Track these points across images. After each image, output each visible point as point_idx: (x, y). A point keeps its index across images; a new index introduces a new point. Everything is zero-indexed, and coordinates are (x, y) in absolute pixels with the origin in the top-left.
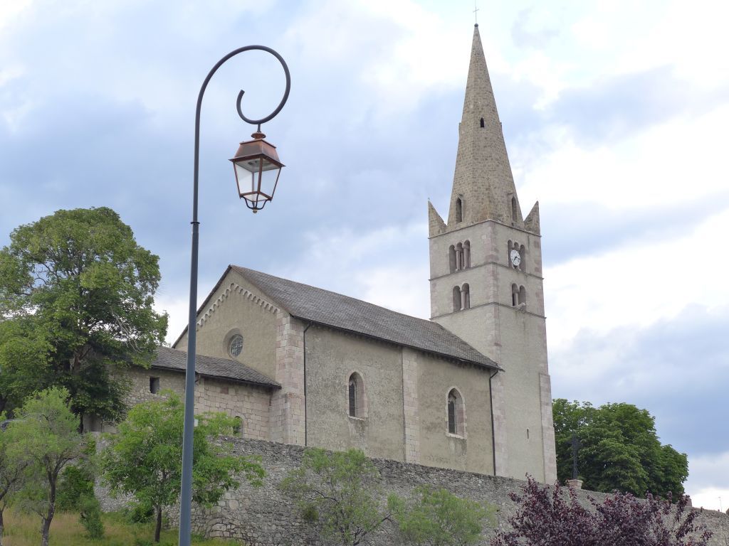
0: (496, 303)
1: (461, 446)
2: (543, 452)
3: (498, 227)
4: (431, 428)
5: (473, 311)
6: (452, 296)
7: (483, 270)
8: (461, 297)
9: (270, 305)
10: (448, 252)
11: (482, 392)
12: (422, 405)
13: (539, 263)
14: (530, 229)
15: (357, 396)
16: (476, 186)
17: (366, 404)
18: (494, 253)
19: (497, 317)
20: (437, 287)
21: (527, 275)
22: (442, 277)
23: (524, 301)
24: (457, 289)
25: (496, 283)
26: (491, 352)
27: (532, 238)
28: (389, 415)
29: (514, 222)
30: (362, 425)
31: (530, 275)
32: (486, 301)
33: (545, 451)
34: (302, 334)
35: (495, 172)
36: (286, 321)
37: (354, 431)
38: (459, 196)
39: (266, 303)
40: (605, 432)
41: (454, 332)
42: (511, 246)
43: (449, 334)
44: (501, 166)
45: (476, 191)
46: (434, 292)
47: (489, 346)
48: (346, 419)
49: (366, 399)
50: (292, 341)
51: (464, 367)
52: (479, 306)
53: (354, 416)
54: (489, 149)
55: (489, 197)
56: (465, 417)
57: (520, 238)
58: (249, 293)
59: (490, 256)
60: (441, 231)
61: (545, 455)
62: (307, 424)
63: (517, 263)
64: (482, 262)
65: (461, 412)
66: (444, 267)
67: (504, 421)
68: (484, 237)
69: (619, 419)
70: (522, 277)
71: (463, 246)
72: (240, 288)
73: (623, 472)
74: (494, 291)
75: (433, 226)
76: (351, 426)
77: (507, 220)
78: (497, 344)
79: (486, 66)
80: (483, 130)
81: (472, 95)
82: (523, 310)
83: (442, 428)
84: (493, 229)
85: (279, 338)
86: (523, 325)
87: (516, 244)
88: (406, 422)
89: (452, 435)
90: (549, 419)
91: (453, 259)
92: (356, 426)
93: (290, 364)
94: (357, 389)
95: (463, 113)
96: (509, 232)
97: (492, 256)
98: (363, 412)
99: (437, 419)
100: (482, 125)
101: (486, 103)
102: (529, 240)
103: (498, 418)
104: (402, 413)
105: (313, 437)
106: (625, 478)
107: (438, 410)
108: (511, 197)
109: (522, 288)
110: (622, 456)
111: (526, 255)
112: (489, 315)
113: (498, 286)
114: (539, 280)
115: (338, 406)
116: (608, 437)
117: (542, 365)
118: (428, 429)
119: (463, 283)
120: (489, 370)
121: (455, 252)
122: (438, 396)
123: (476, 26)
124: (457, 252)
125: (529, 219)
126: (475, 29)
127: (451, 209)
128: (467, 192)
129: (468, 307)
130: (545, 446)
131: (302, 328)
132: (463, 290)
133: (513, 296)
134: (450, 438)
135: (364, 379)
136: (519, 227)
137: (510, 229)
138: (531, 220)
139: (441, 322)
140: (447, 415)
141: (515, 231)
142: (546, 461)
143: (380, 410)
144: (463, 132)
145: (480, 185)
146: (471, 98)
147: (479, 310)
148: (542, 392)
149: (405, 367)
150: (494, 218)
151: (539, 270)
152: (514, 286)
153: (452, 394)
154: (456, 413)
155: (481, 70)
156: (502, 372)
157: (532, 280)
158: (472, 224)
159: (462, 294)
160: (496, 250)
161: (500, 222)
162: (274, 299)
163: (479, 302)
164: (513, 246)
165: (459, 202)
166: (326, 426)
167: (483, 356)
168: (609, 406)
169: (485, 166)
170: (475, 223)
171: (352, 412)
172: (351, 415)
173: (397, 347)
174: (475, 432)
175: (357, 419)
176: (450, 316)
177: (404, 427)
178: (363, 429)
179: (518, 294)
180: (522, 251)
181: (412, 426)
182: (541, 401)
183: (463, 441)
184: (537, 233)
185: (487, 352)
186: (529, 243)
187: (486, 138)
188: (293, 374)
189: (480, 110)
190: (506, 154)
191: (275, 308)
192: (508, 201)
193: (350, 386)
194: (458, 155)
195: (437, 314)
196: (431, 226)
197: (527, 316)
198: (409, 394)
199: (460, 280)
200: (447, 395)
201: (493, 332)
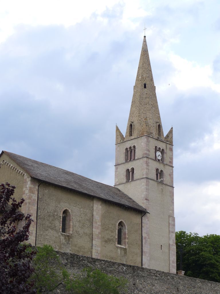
0: (147, 178)
1: (124, 252)
2: (169, 257)
3: (150, 139)
4: (107, 241)
5: (135, 182)
6: (125, 174)
7: (141, 161)
8: (130, 174)
9: (21, 172)
10: (124, 152)
11: (137, 224)
12: (104, 229)
13: (172, 159)
14: (167, 141)
15: (67, 222)
16: (140, 117)
17: (71, 226)
18: (147, 152)
19: (147, 185)
20: (118, 169)
21: (164, 165)
22: (121, 164)
23: (163, 178)
24: (128, 170)
25: (147, 167)
26: (143, 203)
27: (168, 146)
28: (85, 233)
29: (159, 137)
30: (69, 238)
31: (167, 165)
32: (142, 177)
33: (170, 257)
34: (37, 187)
35: (150, 111)
36: (29, 180)
37: (64, 241)
38: (131, 123)
39: (19, 170)
40: (204, 248)
41: (125, 193)
42: (156, 149)
43: (123, 193)
44: (154, 108)
45: (140, 120)
46: (117, 172)
47: (143, 200)
48: (59, 234)
49: (71, 224)
50: (31, 191)
51: (128, 210)
52: (138, 179)
53: (65, 233)
54: (148, 99)
55: (146, 123)
56: (127, 236)
57: (162, 146)
58: (11, 165)
59: (145, 153)
60: (121, 140)
61: (171, 259)
62: (37, 235)
63: (160, 158)
64: (141, 157)
65: (125, 234)
66: (122, 159)
67: (149, 240)
68: (143, 144)
69: (212, 242)
70: (162, 165)
71: (132, 148)
72: (7, 163)
73: (211, 270)
74: (146, 172)
75: (118, 138)
76: (62, 238)
77: (155, 136)
78: (146, 199)
79: (149, 57)
80: (146, 90)
81: (141, 72)
82: (162, 183)
83: (114, 242)
84: (147, 139)
85: (24, 189)
86: (161, 190)
87: (159, 148)
88: (94, 237)
89: (119, 246)
90: (173, 240)
91: (127, 155)
92: (65, 238)
93: (29, 203)
94: (67, 218)
95: (136, 81)
96: (156, 142)
97: (146, 154)
98: (70, 231)
99: (111, 237)
100: (145, 87)
101: (148, 76)
102: (166, 147)
103: (145, 238)
104: (91, 232)
105: (40, 242)
106: (213, 272)
107: (112, 232)
108: (158, 124)
109: (162, 171)
110: (211, 261)
111: (165, 154)
112: (143, 184)
113: (148, 169)
114: (171, 168)
115: (55, 227)
116: (205, 251)
117: (171, 212)
118: (106, 241)
119: (131, 168)
120: (141, 212)
121: (128, 151)
122: (112, 224)
123: (145, 37)
124: (129, 152)
125: (168, 136)
126: (144, 38)
127: (127, 129)
128: (136, 121)
129: (133, 180)
130: (170, 254)
131: (37, 184)
132: (131, 171)
133: (157, 175)
134: (118, 247)
135: (71, 213)
136: (162, 140)
137: (156, 140)
138: (168, 137)
139: (119, 187)
140: (117, 235)
141: (159, 142)
142: (171, 262)
143: (79, 230)
144: (135, 90)
145: (142, 117)
146: (140, 73)
147: (138, 182)
148: (170, 226)
149: (95, 208)
150: (148, 134)
151: (171, 162)
152: (157, 170)
153: (121, 224)
154: (122, 234)
155: (146, 59)
156: (148, 214)
157: (167, 167)
158: (137, 137)
159: (131, 173)
160: (149, 151)
161: (151, 136)
162: (23, 168)
163: (139, 177)
164: (158, 149)
165: (131, 125)
166: (48, 237)
167: (139, 205)
168: (208, 236)
169: (145, 108)
170: (138, 136)
171: (64, 230)
172: (62, 232)
173: (91, 197)
174: (132, 244)
175: (66, 234)
176: (124, 185)
177: (92, 240)
178: (69, 240)
179: (159, 174)
180: (163, 152)
181: (96, 240)
182: (169, 231)
183: (125, 249)
184: (171, 144)
185: (142, 203)
186: (166, 148)
187: (146, 94)
188: (30, 208)
189: (144, 79)
190: (157, 102)
191: (23, 173)
192: (156, 126)
193: (63, 217)
194: (132, 102)
195: (118, 183)
196: (117, 138)
197: (164, 186)
198: (96, 223)
199: (130, 165)
200: (117, 224)
201: (145, 193)
